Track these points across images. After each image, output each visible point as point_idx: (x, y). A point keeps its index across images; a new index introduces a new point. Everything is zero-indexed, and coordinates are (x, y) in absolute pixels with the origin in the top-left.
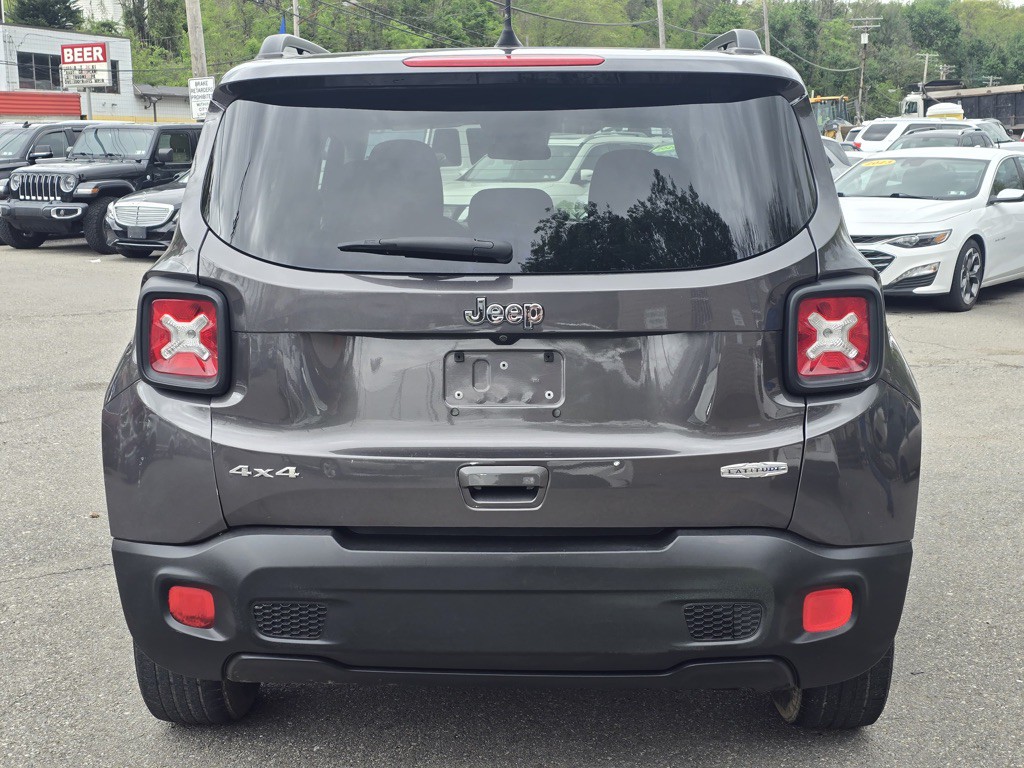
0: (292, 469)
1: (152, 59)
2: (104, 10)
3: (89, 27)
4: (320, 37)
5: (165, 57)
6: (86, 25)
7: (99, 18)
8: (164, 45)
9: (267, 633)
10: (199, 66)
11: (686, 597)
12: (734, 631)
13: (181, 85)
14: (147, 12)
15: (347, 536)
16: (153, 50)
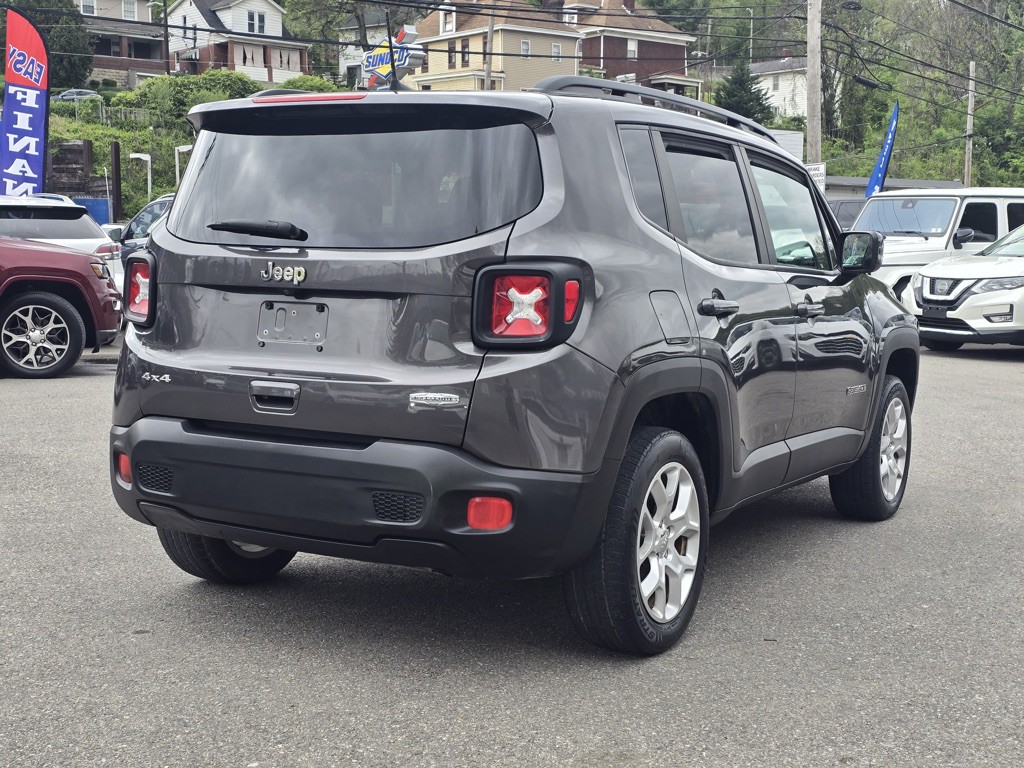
0: (167, 376)
1: (832, 151)
2: (794, 105)
3: (780, 122)
4: (1015, 124)
5: (846, 148)
6: (778, 120)
7: (790, 113)
8: (847, 137)
9: (145, 486)
10: (814, 153)
11: (375, 486)
12: (405, 516)
13: (857, 176)
14: (837, 105)
15: (193, 424)
16: (834, 142)
